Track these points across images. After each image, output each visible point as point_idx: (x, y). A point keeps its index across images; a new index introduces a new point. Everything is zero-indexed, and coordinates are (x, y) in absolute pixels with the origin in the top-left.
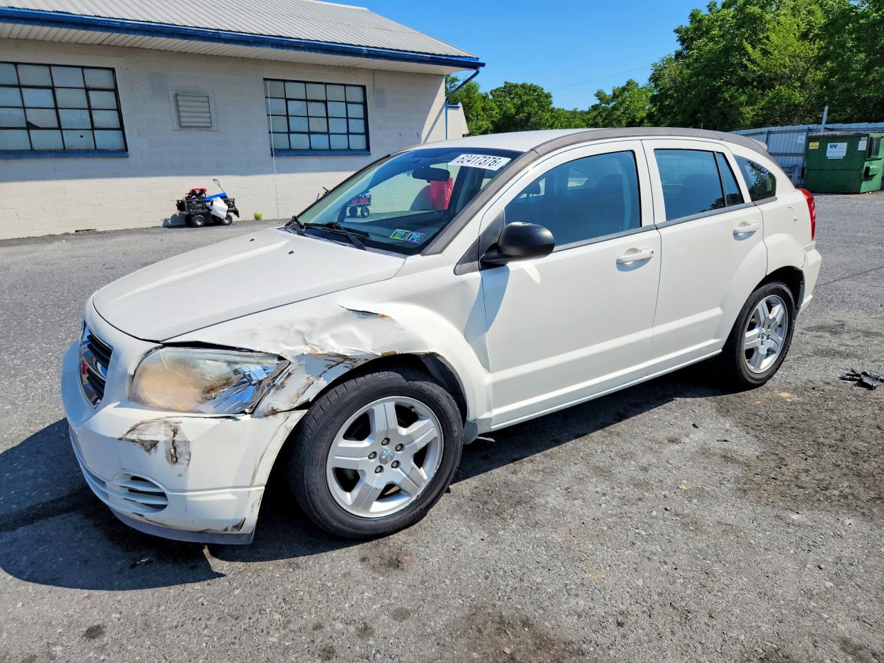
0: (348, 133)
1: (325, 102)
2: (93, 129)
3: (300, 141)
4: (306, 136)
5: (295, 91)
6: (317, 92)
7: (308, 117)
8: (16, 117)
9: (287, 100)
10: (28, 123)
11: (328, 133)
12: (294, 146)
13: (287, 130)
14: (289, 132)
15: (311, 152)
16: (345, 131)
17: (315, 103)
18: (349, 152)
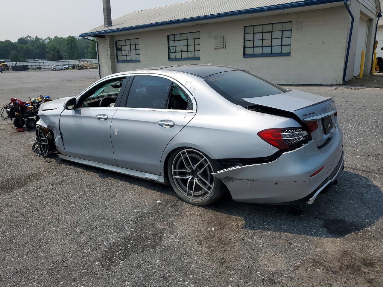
0: (282, 45)
1: (272, 32)
2: (195, 51)
3: (258, 51)
4: (261, 48)
5: (259, 29)
6: (268, 28)
7: (263, 40)
8: (178, 49)
9: (254, 34)
10: (181, 50)
11: (271, 46)
12: (255, 53)
13: (253, 46)
14: (254, 47)
15: (262, 55)
16: (280, 44)
17: (267, 33)
18: (281, 54)
